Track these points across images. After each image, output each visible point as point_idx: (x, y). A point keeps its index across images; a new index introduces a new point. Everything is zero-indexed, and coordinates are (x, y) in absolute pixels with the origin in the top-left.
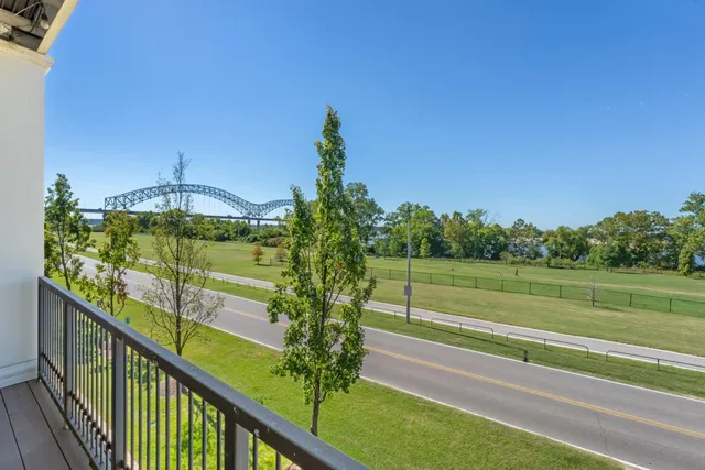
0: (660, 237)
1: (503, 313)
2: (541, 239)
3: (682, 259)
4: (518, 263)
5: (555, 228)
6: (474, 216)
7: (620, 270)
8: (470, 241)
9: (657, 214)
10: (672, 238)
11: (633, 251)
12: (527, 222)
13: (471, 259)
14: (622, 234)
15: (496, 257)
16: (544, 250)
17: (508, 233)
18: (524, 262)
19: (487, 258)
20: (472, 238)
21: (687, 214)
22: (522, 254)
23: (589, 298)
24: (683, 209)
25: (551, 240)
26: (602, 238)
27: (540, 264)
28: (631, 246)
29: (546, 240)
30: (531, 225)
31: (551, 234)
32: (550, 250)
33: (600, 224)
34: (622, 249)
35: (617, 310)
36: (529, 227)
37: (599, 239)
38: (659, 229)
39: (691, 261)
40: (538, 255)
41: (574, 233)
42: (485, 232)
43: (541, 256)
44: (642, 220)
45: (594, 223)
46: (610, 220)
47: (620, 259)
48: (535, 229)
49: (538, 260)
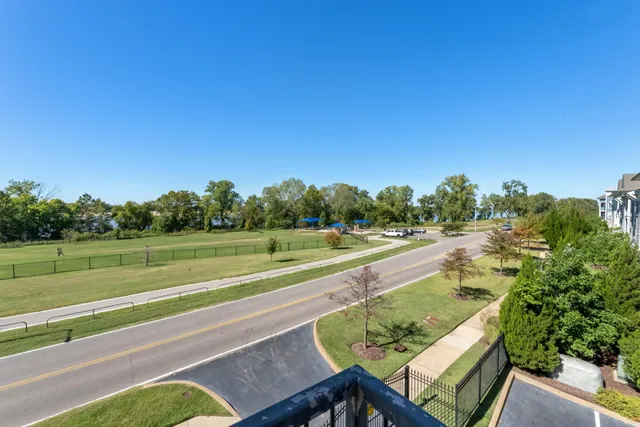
0: (196, 208)
1: (48, 299)
2: (110, 214)
3: (206, 222)
4: (84, 239)
5: (123, 203)
6: (20, 189)
7: (174, 234)
8: (14, 220)
9: (194, 194)
10: (202, 210)
11: (181, 219)
12: (95, 198)
13: (17, 243)
14: (174, 207)
15: (56, 236)
16: (114, 224)
17: (73, 209)
18: (92, 237)
19: (46, 239)
20: (18, 216)
21: (208, 193)
22: (90, 230)
23: (144, 260)
24: (206, 191)
25: (120, 213)
26: (161, 210)
27: (109, 238)
28: (180, 216)
29: (115, 215)
30: (99, 200)
31: (119, 208)
32: (120, 224)
33: (159, 199)
34: (174, 218)
35: (163, 265)
36: (97, 203)
37: (159, 211)
38: (194, 203)
39: (210, 224)
40: (108, 228)
41: (141, 207)
42: (41, 208)
43: (111, 229)
44: (185, 197)
45: (155, 199)
46: (166, 197)
47: (174, 226)
48: (103, 205)
49: (108, 233)
